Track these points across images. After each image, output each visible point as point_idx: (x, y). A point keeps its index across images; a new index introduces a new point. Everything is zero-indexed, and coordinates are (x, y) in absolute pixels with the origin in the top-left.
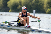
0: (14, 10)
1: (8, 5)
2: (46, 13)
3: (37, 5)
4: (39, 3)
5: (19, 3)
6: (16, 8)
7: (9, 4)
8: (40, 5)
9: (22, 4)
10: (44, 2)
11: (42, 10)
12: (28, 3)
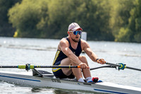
0: (27, 33)
1: (10, 19)
2: (116, 40)
3: (91, 17)
4: (97, 13)
5: (40, 11)
6: (33, 27)
7: (13, 14)
8: (98, 17)
9: (51, 16)
10: (110, 9)
11: (103, 32)
12: (65, 13)
